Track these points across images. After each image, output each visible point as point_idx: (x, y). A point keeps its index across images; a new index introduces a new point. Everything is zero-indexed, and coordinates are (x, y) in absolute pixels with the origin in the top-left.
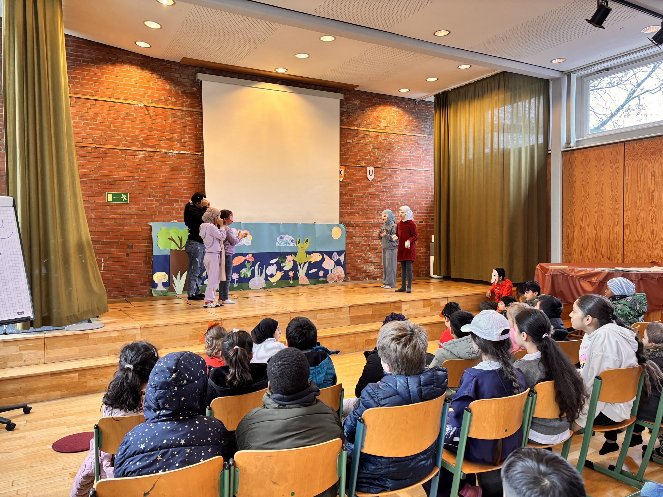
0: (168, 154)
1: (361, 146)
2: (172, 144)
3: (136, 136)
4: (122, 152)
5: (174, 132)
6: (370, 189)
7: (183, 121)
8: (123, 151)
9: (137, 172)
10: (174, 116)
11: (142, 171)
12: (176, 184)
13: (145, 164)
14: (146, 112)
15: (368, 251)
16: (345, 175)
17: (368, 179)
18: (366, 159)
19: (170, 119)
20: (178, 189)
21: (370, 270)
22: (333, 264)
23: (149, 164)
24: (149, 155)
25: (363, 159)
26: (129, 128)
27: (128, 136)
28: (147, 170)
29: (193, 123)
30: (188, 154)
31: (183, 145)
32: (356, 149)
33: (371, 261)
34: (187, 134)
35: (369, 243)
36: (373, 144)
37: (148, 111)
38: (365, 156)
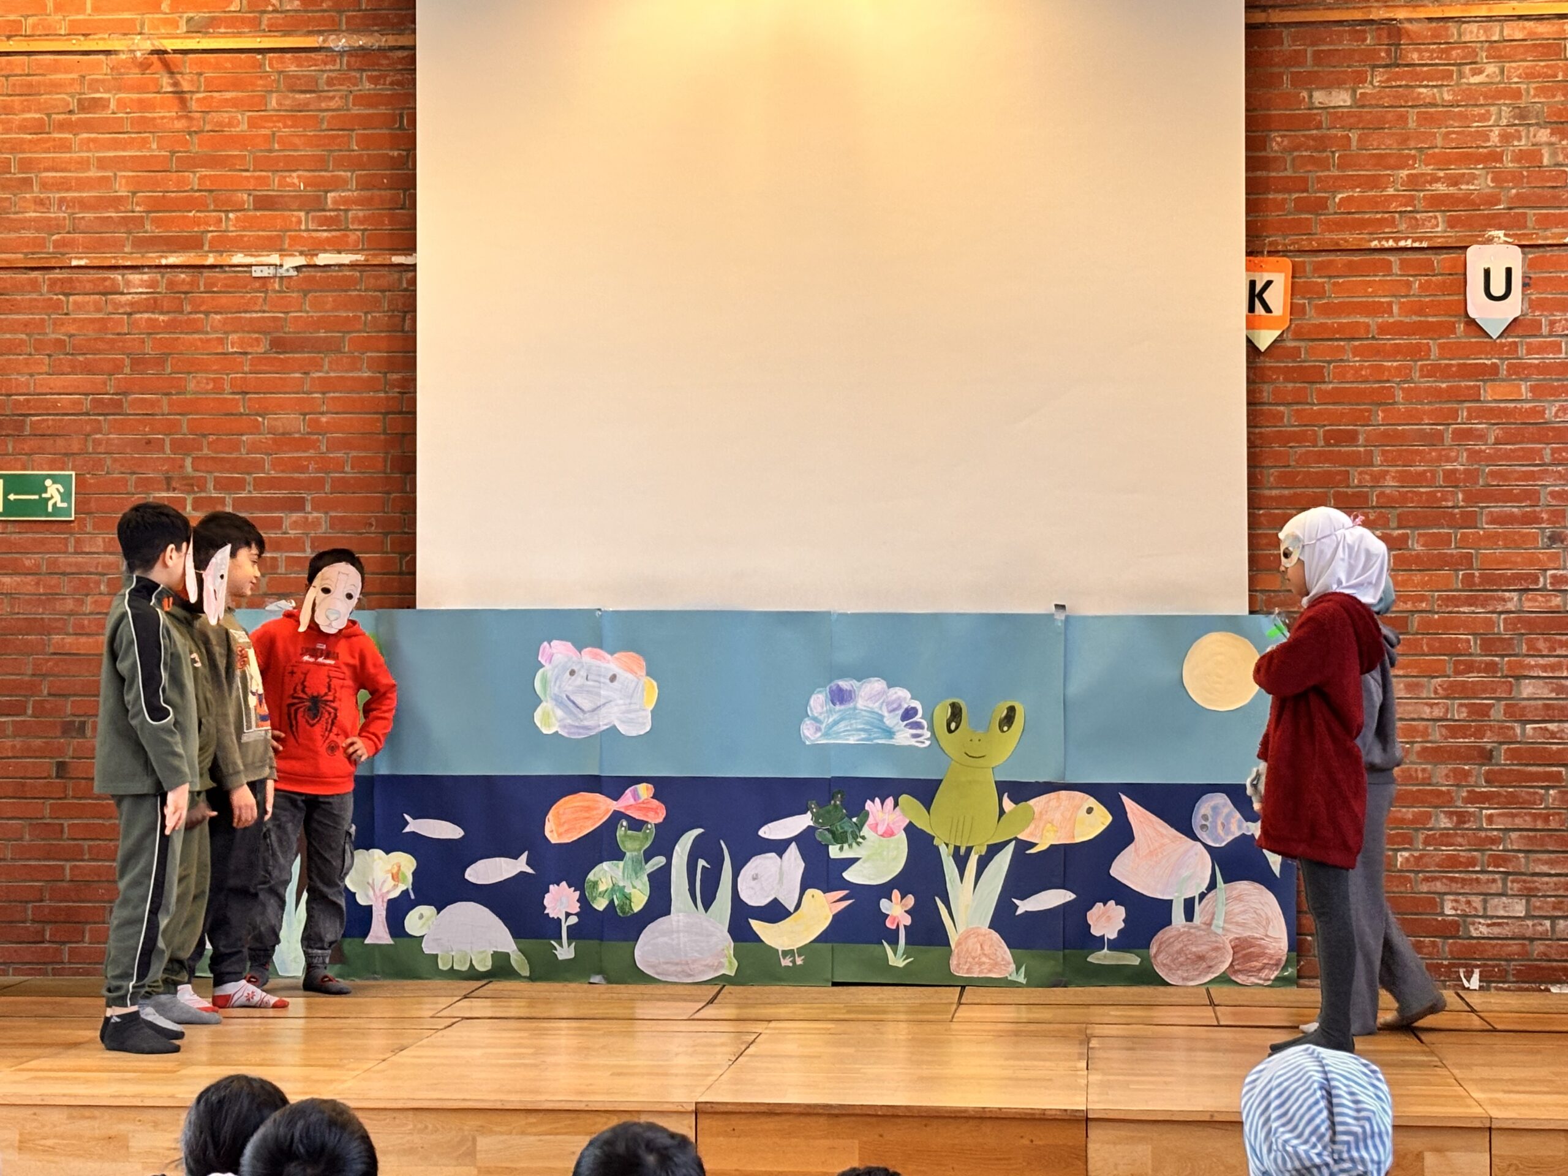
0: (257, 272)
1: (1426, 119)
2: (279, 223)
3: (116, 202)
4: (53, 283)
5: (291, 166)
6: (1489, 393)
7: (333, 104)
8: (56, 275)
9: (118, 368)
10: (294, 85)
11: (138, 363)
12: (291, 421)
13: (153, 328)
14: (165, 81)
15: (1475, 798)
16: (1295, 310)
17: (1472, 323)
18: (1466, 201)
19: (273, 101)
20: (303, 443)
21: (1496, 921)
22: (1202, 867)
23: (170, 327)
24: (171, 284)
25: (1437, 202)
26: (84, 164)
27: (84, 205)
28: (160, 362)
29: (382, 110)
30: (353, 266)
31: (329, 223)
32: (1385, 143)
33: (1497, 860)
34: (355, 164)
35: (1487, 741)
36: (1517, 94)
37: (171, 73)
38: (1454, 181)
